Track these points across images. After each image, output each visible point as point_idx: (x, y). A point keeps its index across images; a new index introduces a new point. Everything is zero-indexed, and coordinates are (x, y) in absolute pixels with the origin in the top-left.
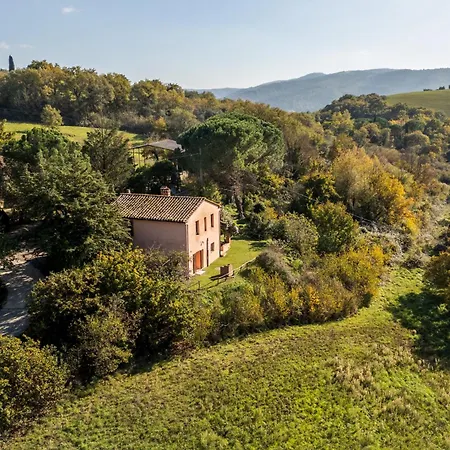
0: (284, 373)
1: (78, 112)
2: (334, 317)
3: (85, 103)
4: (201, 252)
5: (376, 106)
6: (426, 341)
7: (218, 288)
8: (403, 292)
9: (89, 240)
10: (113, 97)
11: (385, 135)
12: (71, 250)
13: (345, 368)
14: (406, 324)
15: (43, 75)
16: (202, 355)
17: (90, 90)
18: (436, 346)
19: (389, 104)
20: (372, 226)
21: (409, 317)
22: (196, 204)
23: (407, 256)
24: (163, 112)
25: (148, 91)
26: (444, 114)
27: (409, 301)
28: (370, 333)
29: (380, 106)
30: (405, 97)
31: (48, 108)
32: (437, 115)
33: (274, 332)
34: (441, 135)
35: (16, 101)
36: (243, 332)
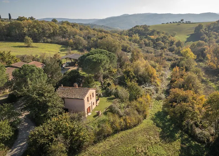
0: (120, 153)
1: (39, 37)
2: (135, 126)
3: (41, 34)
4: (90, 107)
5: (146, 30)
6: (164, 132)
7: (96, 121)
8: (156, 111)
9: (49, 110)
10: (52, 31)
11: (149, 43)
12: (42, 115)
13: (139, 148)
14: (158, 126)
15: (23, 24)
16: (92, 149)
17: (43, 29)
18: (167, 133)
19: (151, 29)
20: (146, 84)
21: (158, 122)
22: (87, 91)
23: (157, 94)
24: (71, 37)
25: (65, 29)
26: (169, 33)
27: (158, 115)
28: (146, 131)
29: (148, 30)
30: (156, 26)
31: (27, 37)
32: (166, 34)
33: (116, 135)
34: (167, 41)
35: (13, 34)
36: (105, 137)
